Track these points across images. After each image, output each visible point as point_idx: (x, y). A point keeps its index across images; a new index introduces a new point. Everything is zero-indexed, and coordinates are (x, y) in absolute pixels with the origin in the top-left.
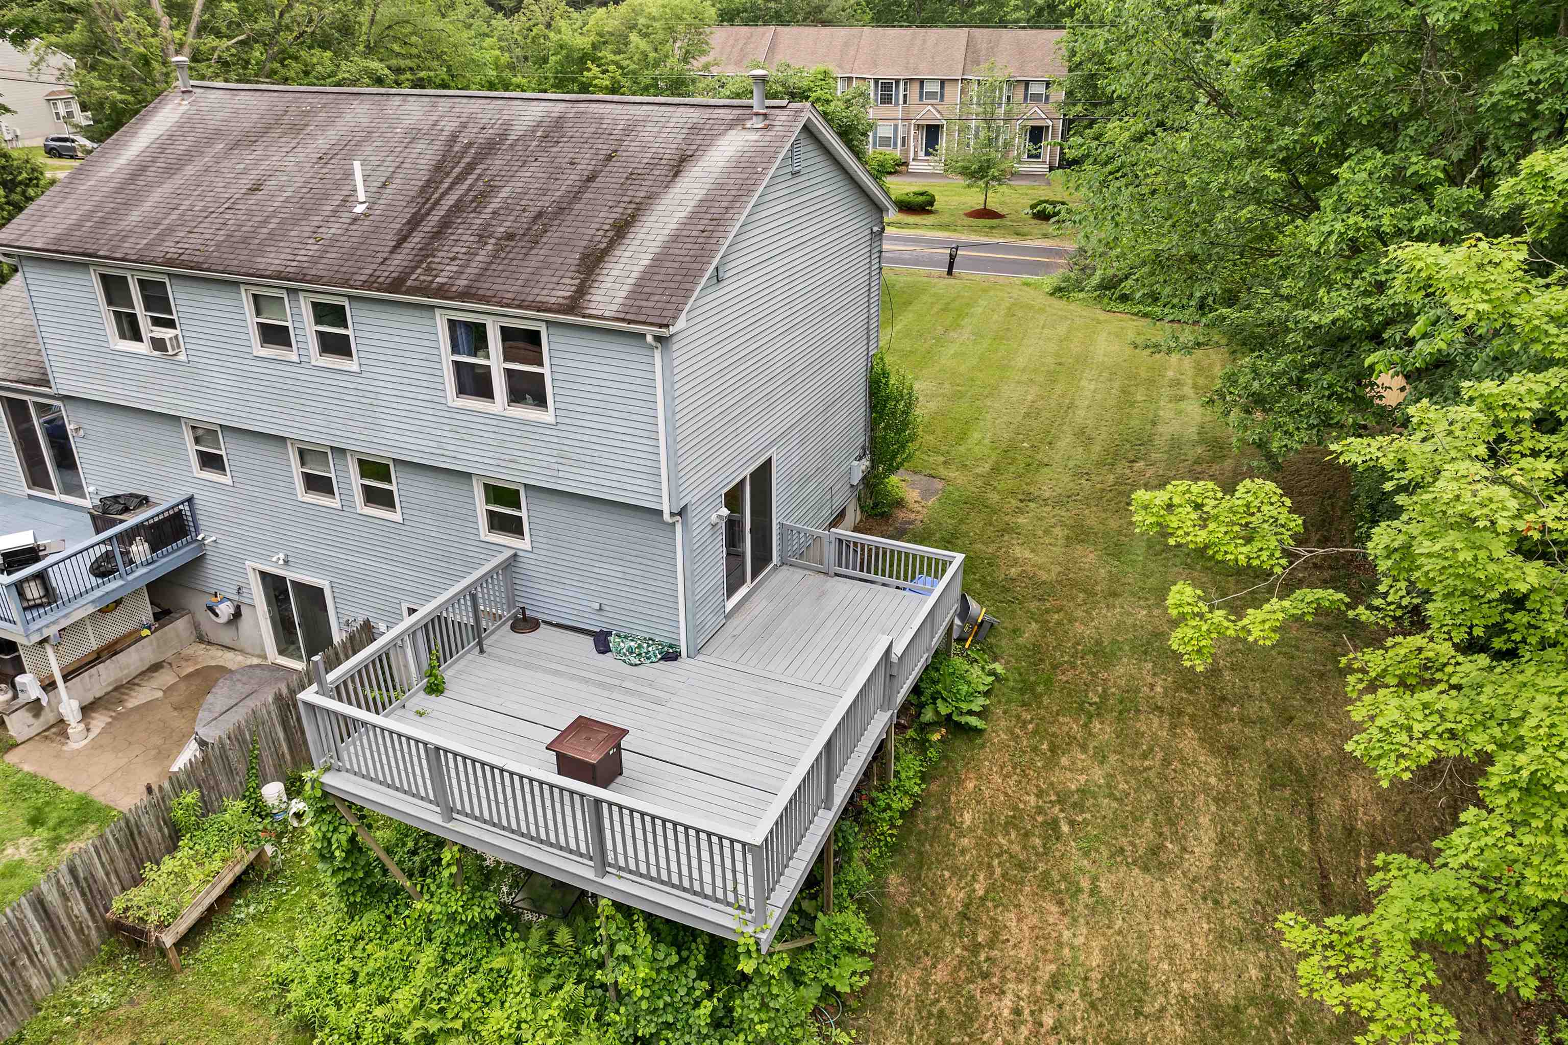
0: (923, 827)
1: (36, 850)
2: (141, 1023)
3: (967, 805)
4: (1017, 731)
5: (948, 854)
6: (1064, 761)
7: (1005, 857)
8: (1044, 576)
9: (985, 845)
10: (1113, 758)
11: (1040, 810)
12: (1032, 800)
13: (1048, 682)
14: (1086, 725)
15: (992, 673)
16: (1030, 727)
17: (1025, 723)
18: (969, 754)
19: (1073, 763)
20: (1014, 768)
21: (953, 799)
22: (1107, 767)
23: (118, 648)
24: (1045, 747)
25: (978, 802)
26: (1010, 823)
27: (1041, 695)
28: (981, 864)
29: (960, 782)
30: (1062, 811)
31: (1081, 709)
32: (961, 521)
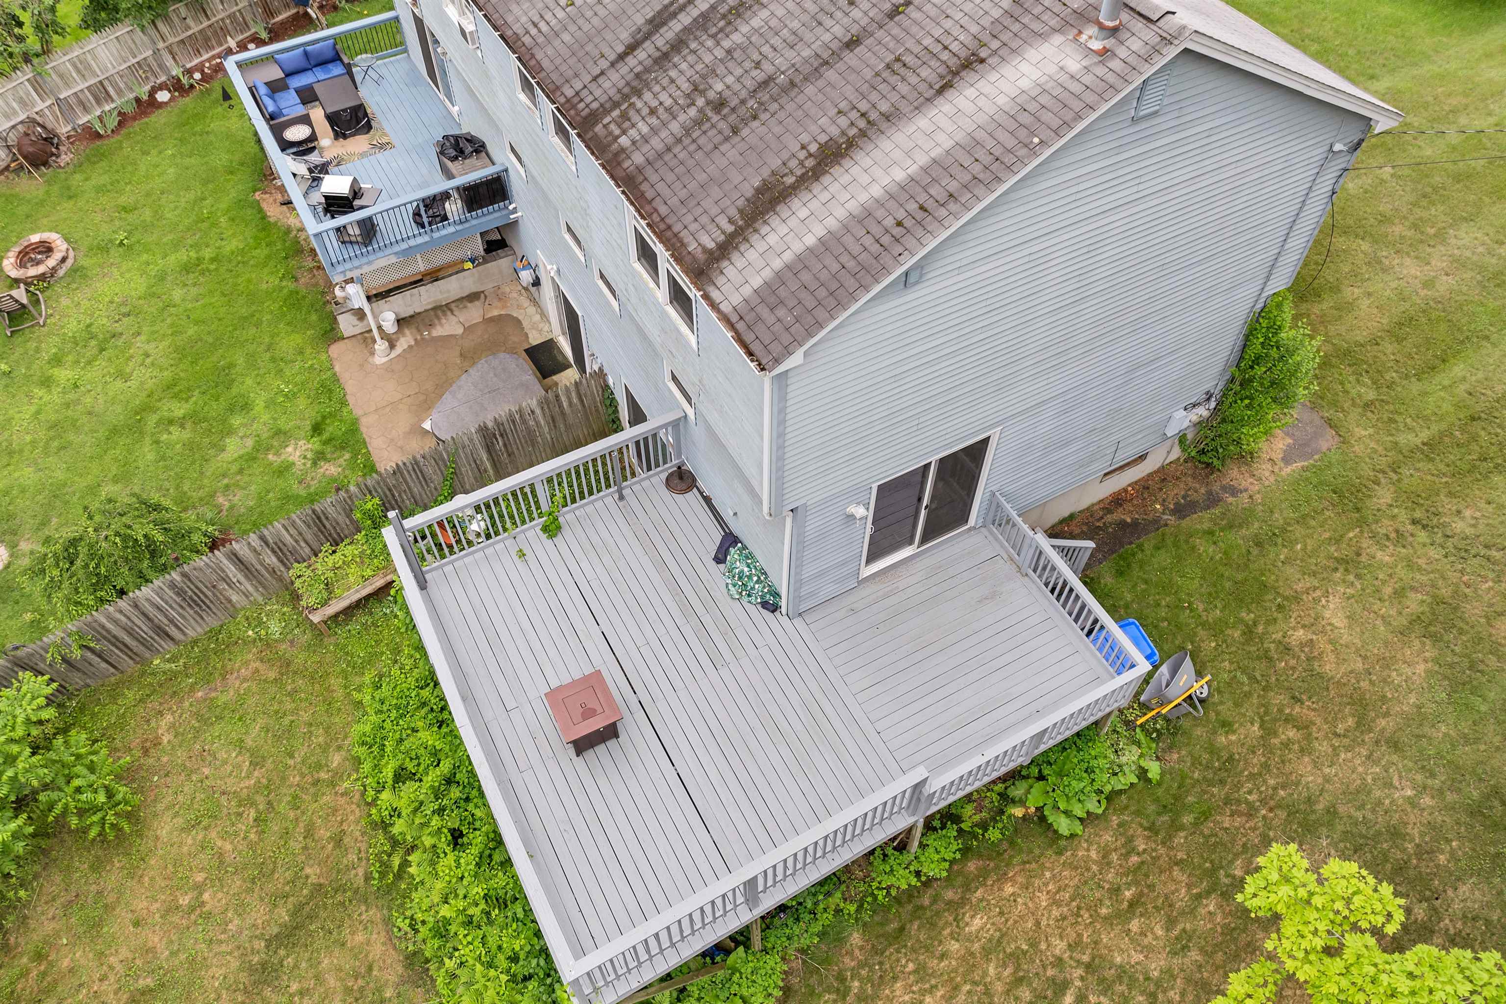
0: (926, 902)
1: (305, 457)
2: (288, 665)
3: (988, 908)
4: (1114, 857)
5: (927, 949)
6: (1135, 925)
7: (980, 988)
8: (1329, 667)
9: (969, 962)
10: (1194, 955)
11: (1059, 962)
12: (1059, 946)
13: (1205, 815)
14: (1199, 897)
15: (1143, 773)
16: (1134, 859)
17: (1132, 851)
18: (1037, 851)
19: (1143, 934)
20: (1072, 899)
21: (979, 894)
22: (1176, 961)
23: (441, 274)
24: (1128, 894)
25: (1001, 913)
26: (1016, 957)
27: (1182, 828)
28: (951, 980)
29: (1003, 878)
30: (1082, 979)
31: (1212, 873)
32: (1302, 520)
